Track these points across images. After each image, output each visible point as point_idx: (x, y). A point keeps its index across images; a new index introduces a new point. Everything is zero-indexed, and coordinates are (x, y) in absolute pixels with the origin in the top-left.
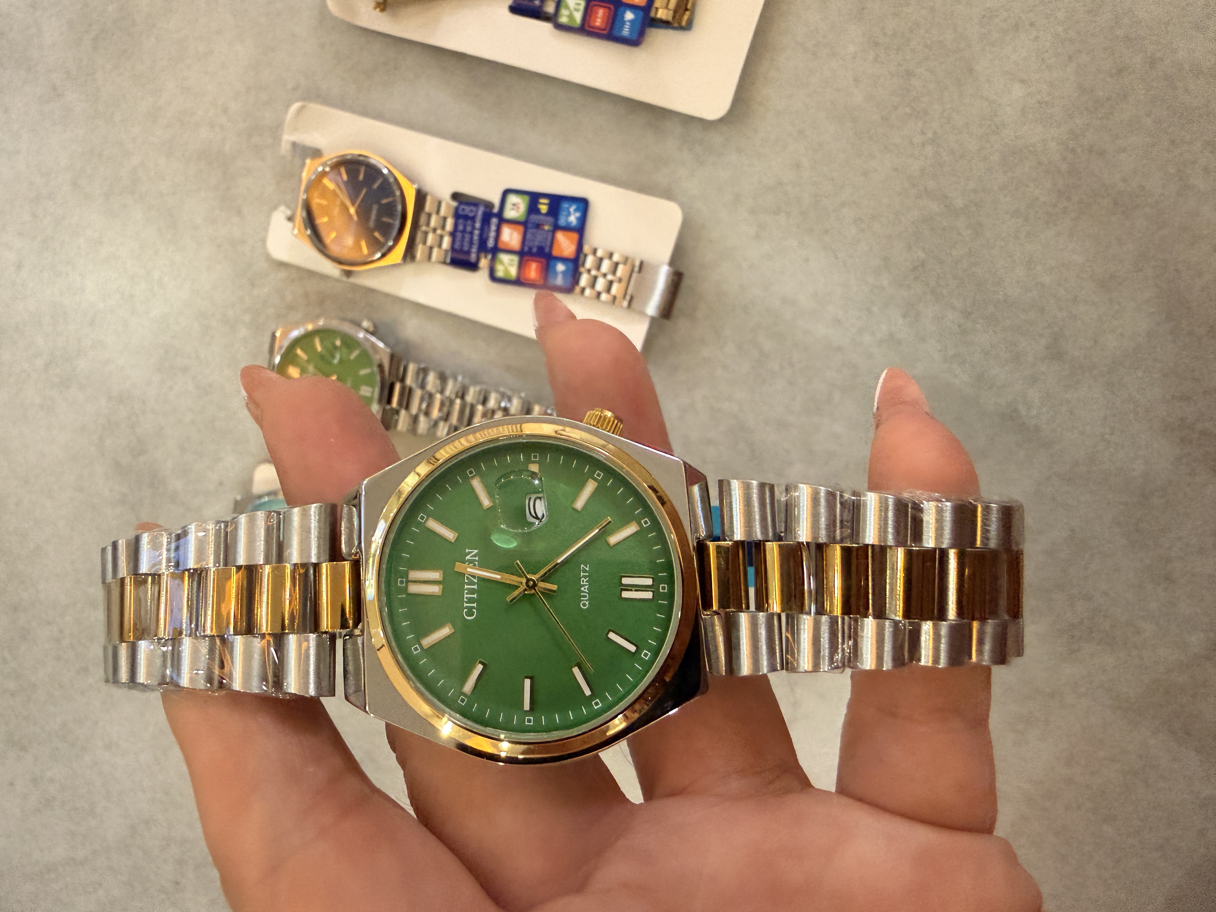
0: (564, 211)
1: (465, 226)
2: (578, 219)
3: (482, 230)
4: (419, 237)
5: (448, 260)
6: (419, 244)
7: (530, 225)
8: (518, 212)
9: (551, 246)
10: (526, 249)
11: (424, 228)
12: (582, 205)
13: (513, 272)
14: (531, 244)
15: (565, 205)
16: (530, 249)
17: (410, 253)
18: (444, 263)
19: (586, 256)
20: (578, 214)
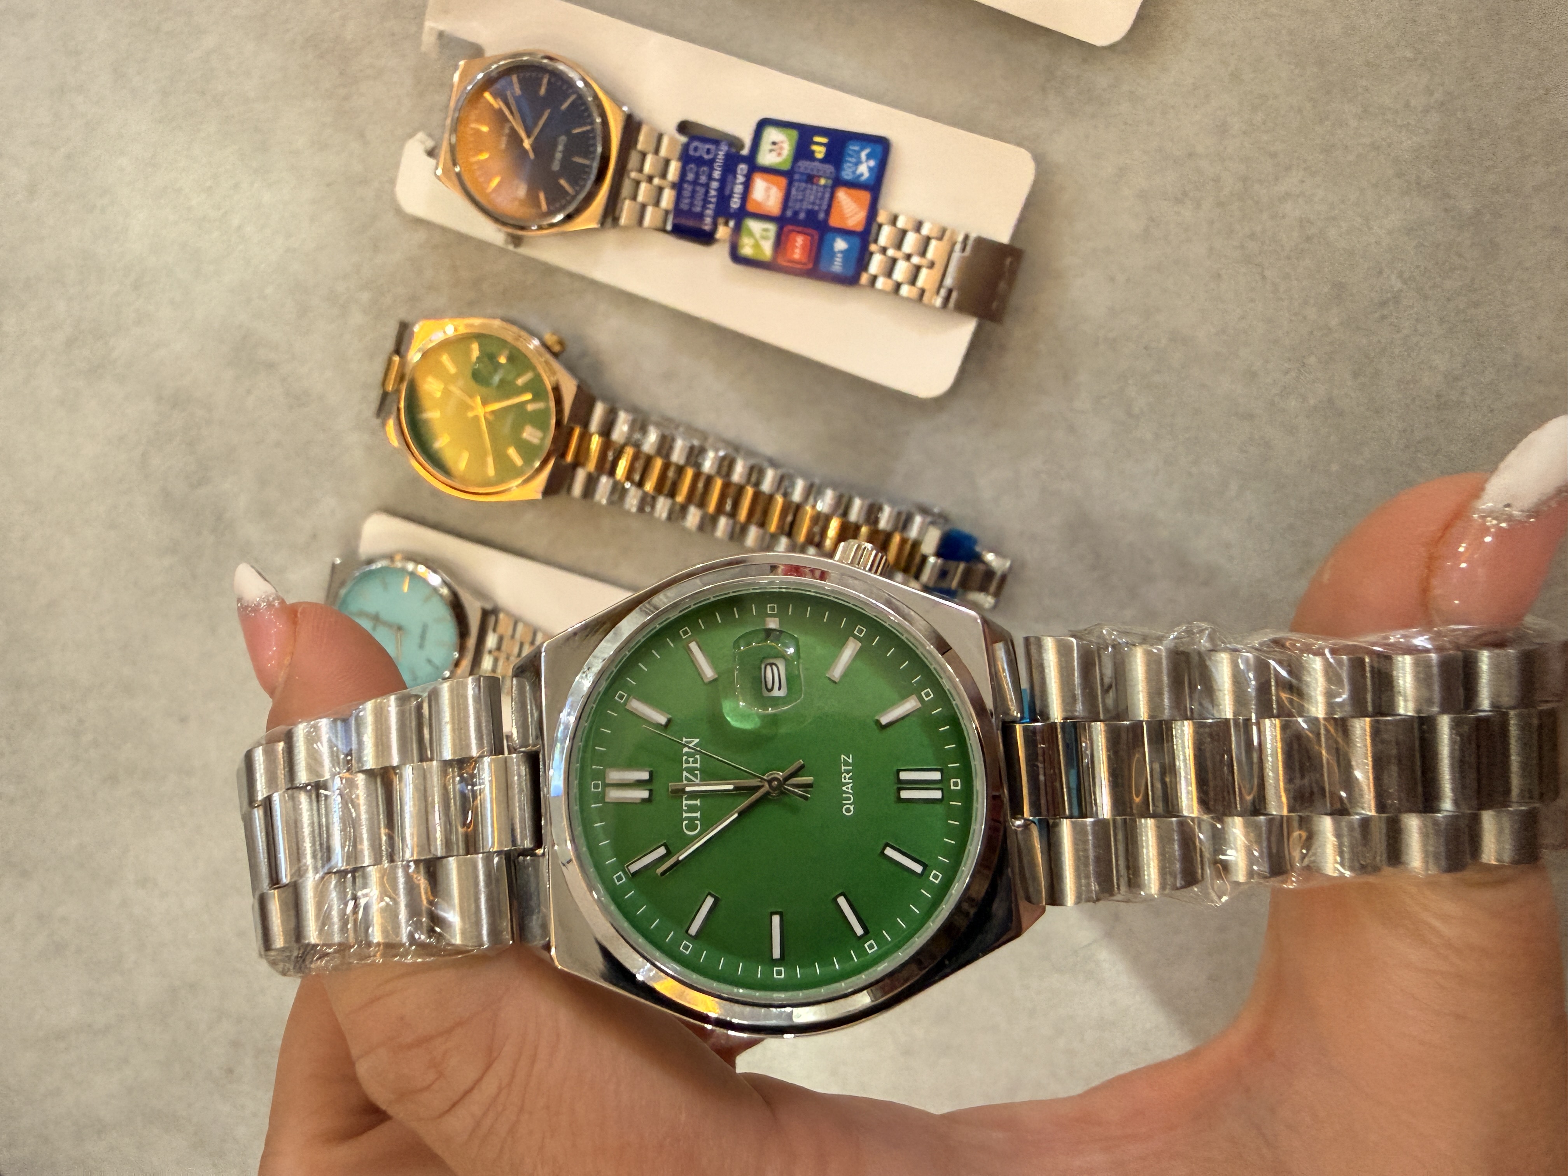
0: (851, 156)
1: (697, 175)
2: (870, 169)
3: (723, 181)
4: (627, 188)
5: (669, 227)
6: (625, 199)
7: (796, 177)
8: (779, 154)
9: (828, 212)
10: (789, 213)
11: (633, 175)
12: (879, 149)
13: (767, 249)
14: (797, 206)
15: (854, 147)
16: (796, 213)
17: (610, 214)
18: (664, 230)
19: (880, 226)
20: (872, 163)
